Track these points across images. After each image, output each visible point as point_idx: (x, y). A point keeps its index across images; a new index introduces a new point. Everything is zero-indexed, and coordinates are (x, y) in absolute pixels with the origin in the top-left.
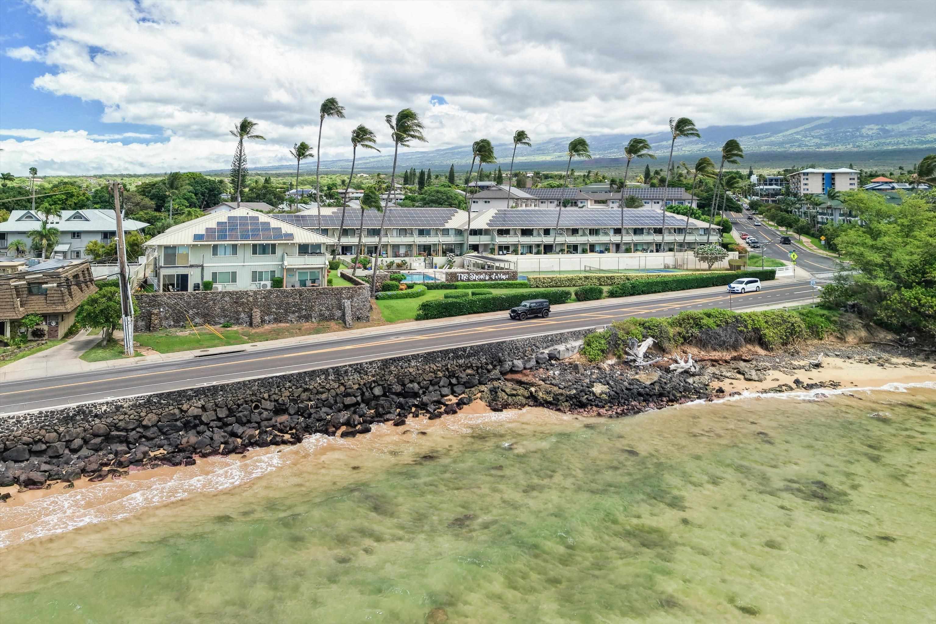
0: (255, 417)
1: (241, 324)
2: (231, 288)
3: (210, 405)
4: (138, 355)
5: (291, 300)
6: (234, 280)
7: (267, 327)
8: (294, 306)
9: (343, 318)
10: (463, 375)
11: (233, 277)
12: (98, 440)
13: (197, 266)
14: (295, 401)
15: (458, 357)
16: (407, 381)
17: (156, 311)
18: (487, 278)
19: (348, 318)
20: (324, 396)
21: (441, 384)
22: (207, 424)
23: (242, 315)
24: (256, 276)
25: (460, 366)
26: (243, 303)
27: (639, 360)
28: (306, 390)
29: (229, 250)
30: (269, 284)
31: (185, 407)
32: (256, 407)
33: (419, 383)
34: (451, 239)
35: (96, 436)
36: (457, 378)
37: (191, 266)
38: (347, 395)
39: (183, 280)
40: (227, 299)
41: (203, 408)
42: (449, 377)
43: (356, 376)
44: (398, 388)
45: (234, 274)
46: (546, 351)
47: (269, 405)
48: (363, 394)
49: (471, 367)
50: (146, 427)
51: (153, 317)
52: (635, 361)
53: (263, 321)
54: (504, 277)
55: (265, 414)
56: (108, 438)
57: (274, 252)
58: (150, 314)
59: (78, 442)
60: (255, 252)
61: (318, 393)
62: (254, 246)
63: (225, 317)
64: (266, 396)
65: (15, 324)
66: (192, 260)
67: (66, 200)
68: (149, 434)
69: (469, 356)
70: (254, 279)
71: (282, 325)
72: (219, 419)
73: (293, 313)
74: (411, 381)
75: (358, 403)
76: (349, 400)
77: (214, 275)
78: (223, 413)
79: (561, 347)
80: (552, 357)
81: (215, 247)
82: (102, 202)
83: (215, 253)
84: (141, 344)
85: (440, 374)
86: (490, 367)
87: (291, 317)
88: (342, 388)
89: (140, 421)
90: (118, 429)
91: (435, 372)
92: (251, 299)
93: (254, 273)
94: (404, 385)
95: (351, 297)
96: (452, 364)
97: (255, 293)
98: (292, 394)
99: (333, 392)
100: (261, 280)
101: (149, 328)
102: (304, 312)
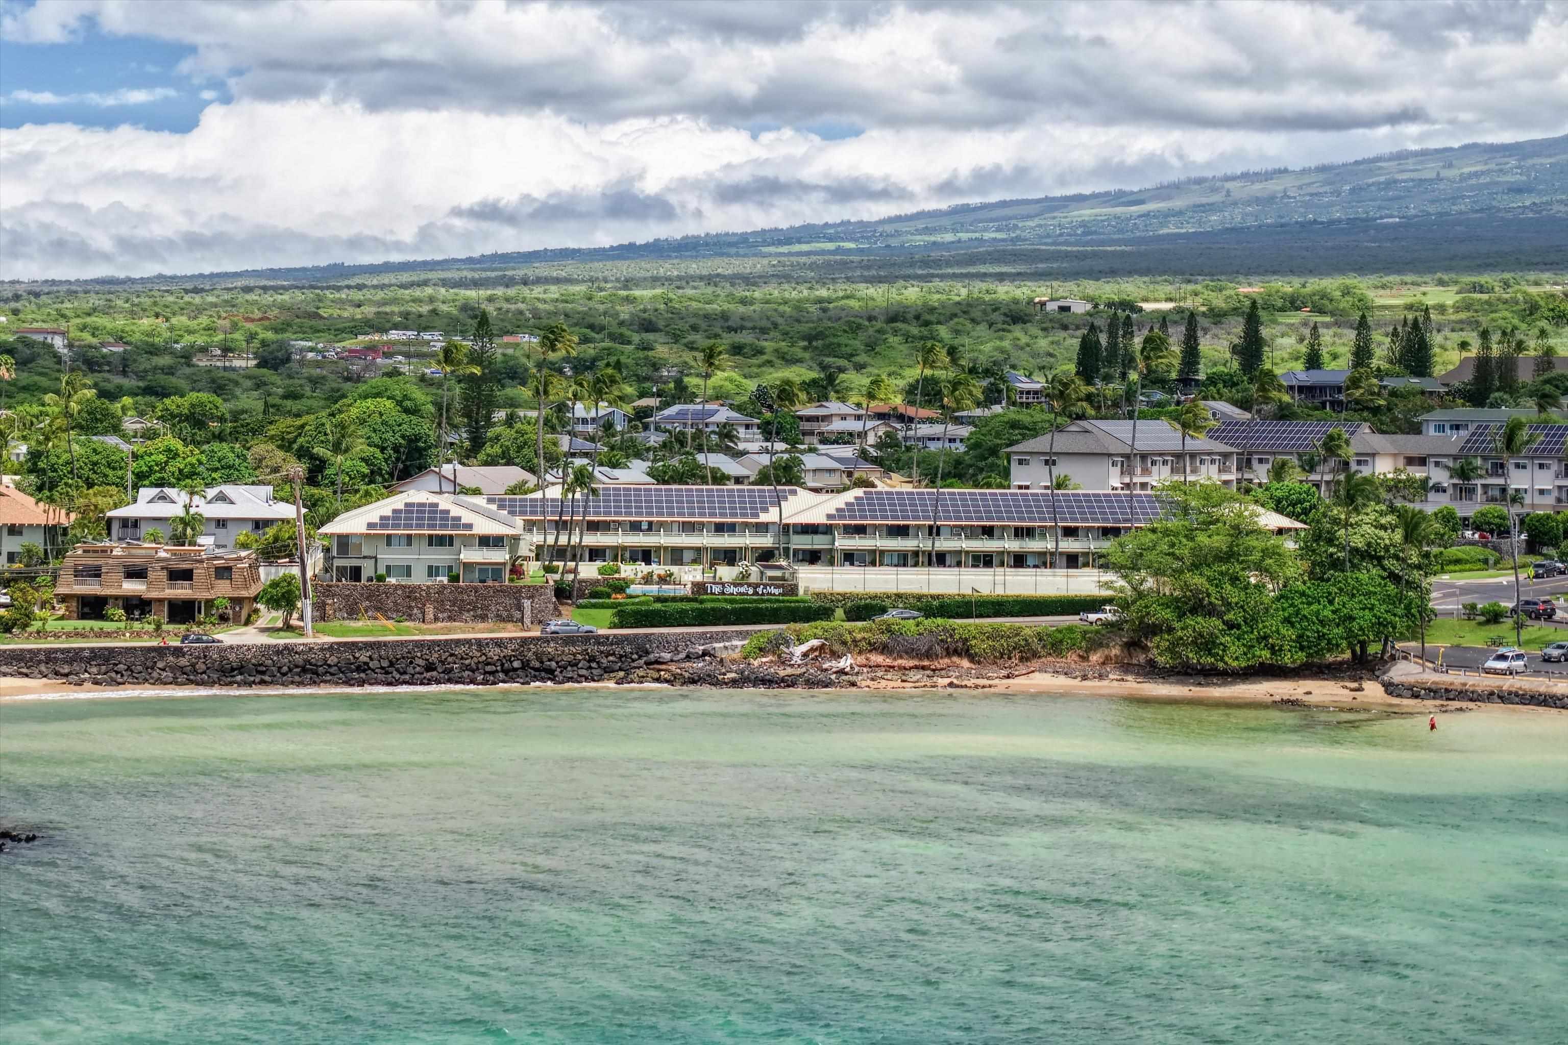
0: (410, 670)
1: (414, 620)
2: (404, 581)
3: (376, 656)
4: (315, 637)
5: (465, 597)
6: (409, 575)
7: (439, 624)
8: (469, 604)
9: (522, 620)
10: (604, 661)
11: (408, 571)
12: (298, 670)
13: (370, 558)
14: (443, 662)
15: (599, 644)
16: (545, 659)
17: (330, 602)
18: (751, 591)
19: (527, 621)
20: (467, 662)
21: (580, 665)
22: (373, 670)
23: (415, 611)
24: (432, 571)
25: (602, 652)
26: (415, 598)
27: (795, 659)
28: (452, 655)
29: (404, 541)
30: (445, 580)
31: (357, 655)
32: (411, 663)
33: (557, 663)
34: (766, 541)
35: (297, 666)
36: (598, 663)
37: (365, 557)
38: (488, 664)
39: (356, 573)
40: (399, 592)
41: (370, 657)
42: (589, 661)
43: (497, 650)
44: (537, 665)
45: (409, 568)
46: (702, 648)
47: (422, 662)
48: (502, 665)
49: (614, 654)
50: (330, 666)
51: (328, 608)
52: (791, 659)
53: (436, 619)
54: (777, 591)
55: (418, 669)
56: (304, 670)
57: (451, 544)
58: (324, 604)
59: (285, 669)
60: (430, 544)
61: (462, 658)
62: (430, 536)
63: (398, 611)
64: (419, 654)
65: (210, 603)
66: (365, 551)
67: (166, 463)
68: (332, 670)
69: (612, 644)
70: (430, 575)
71: (457, 624)
72: (382, 668)
73: (468, 611)
74: (550, 660)
75: (497, 671)
76: (488, 668)
77: (388, 568)
78: (385, 664)
79: (717, 645)
80: (705, 653)
81: (389, 537)
82: (223, 467)
83: (389, 544)
84: (317, 631)
85: (579, 657)
86: (635, 656)
87: (466, 615)
88: (484, 658)
89: (326, 660)
90: (311, 664)
91: (574, 655)
92: (424, 593)
93: (430, 567)
94: (542, 662)
95: (531, 597)
96: (592, 649)
97: (428, 587)
98: (440, 656)
99: (475, 660)
100: (437, 575)
101: (323, 618)
102: (479, 612)
